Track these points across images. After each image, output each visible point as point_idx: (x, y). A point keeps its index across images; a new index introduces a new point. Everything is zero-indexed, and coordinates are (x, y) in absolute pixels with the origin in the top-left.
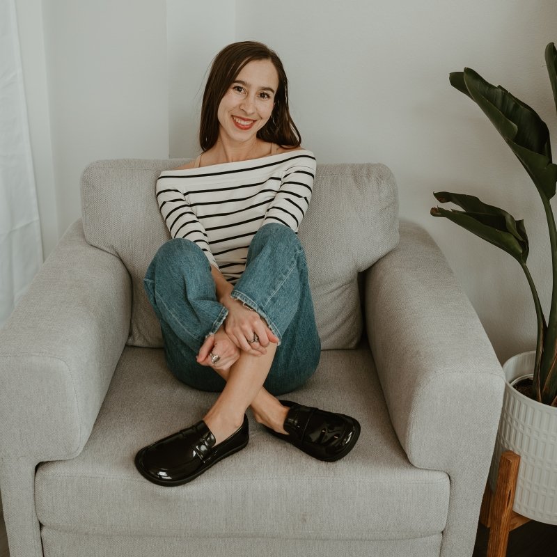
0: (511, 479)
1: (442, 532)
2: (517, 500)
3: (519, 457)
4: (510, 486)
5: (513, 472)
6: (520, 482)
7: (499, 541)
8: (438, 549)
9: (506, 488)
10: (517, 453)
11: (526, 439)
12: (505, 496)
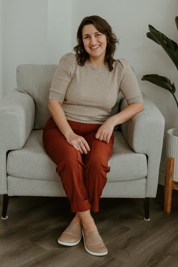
0: (171, 167)
1: (146, 177)
2: (174, 176)
3: (174, 159)
4: (171, 169)
5: (172, 164)
6: (175, 169)
7: (168, 192)
8: (145, 185)
9: (170, 171)
10: (173, 158)
11: (176, 151)
12: (169, 174)
